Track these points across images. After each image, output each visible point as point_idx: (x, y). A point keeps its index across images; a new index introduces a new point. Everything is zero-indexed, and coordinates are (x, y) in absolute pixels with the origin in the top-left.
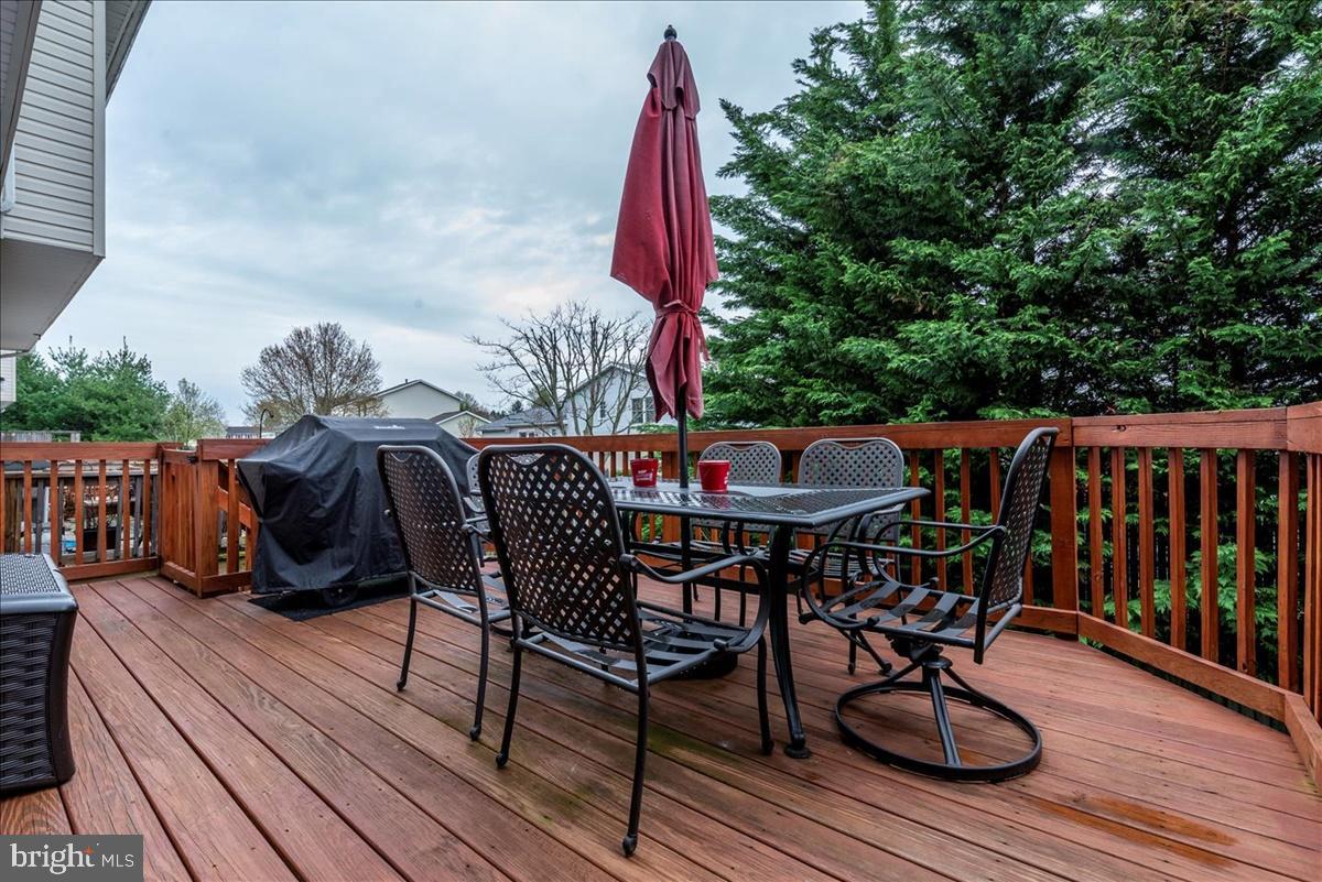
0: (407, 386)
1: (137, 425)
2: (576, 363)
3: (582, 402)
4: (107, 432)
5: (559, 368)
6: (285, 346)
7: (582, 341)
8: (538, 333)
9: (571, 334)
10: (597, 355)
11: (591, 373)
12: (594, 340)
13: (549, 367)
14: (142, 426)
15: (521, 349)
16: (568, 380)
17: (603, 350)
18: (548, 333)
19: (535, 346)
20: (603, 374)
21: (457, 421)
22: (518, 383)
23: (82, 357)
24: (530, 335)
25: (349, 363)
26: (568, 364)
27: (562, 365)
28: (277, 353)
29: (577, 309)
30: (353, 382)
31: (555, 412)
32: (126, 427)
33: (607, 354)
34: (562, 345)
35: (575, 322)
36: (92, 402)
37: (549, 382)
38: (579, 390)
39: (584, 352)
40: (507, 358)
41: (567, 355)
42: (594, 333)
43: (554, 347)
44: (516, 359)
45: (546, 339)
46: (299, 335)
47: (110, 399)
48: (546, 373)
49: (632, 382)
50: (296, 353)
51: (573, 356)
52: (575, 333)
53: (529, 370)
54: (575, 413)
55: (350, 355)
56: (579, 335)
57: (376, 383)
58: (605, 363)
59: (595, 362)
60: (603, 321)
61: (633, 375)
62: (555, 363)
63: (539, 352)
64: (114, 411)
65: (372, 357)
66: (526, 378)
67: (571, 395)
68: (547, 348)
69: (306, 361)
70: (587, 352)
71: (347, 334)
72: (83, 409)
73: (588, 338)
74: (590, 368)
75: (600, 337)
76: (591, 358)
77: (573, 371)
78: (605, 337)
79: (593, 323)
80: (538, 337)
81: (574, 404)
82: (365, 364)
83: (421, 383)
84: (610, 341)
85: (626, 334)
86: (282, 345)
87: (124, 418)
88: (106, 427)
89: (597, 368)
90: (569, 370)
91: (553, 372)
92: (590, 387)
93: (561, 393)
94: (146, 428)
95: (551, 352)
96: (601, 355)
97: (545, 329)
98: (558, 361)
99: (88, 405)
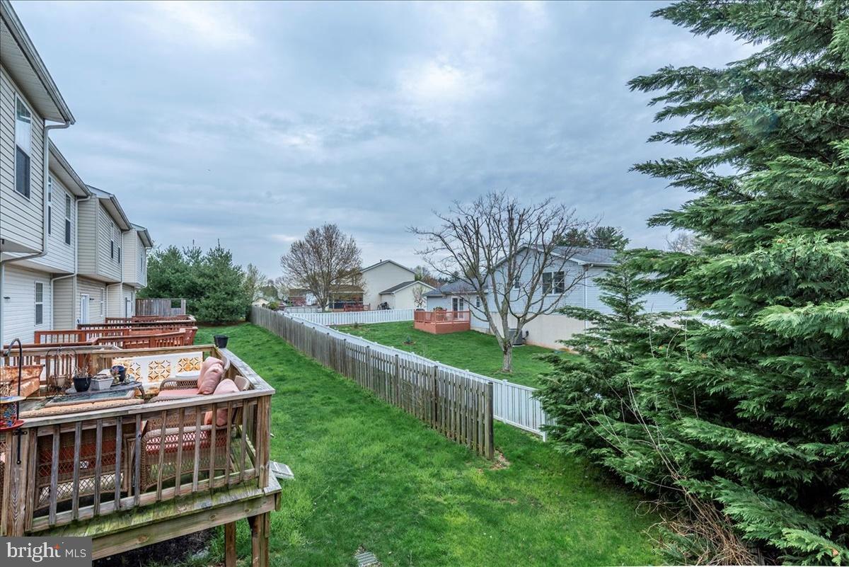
0: (381, 264)
1: (224, 293)
2: (495, 246)
3: (501, 278)
4: (208, 297)
5: (481, 250)
6: (304, 240)
7: (501, 226)
8: (464, 221)
9: (492, 221)
10: (514, 238)
11: (508, 253)
12: (511, 226)
13: (472, 248)
14: (226, 293)
15: (450, 237)
16: (489, 260)
17: (518, 233)
18: (472, 222)
19: (460, 232)
20: (518, 253)
21: (412, 288)
22: (447, 263)
23: (199, 253)
24: (457, 224)
25: (343, 250)
26: (489, 246)
27: (484, 248)
28: (301, 245)
29: (496, 199)
30: (345, 263)
31: (478, 286)
32: (218, 294)
33: (521, 237)
34: (484, 230)
35: (495, 210)
36: (201, 279)
37: (473, 261)
38: (498, 266)
39: (503, 236)
40: (439, 244)
41: (488, 240)
42: (511, 220)
43: (477, 233)
44: (446, 243)
45: (471, 227)
46: (313, 233)
47: (210, 277)
48: (470, 253)
49: (546, 260)
50: (311, 245)
51: (492, 240)
52: (495, 221)
53: (456, 252)
54: (495, 289)
55: (343, 245)
56: (498, 222)
57: (360, 262)
58: (519, 244)
59: (512, 245)
60: (520, 208)
61: (546, 254)
62: (478, 246)
63: (464, 238)
64: (212, 284)
65: (357, 246)
66: (454, 259)
67: (491, 271)
68: (471, 234)
69: (317, 251)
70: (504, 236)
71: (340, 231)
72: (197, 283)
73: (506, 224)
74: (507, 249)
75: (516, 222)
76: (508, 240)
77: (493, 252)
78: (520, 222)
79: (510, 211)
80: (463, 225)
81: (493, 280)
82: (352, 251)
83: (390, 262)
84: (524, 226)
85: (539, 219)
86: (303, 240)
87: (216, 288)
88: (208, 294)
89: (513, 249)
90: (489, 251)
91: (476, 253)
92: (507, 264)
93: (482, 270)
94: (229, 294)
95: (474, 236)
96: (517, 238)
97: (470, 218)
98: (480, 244)
99: (199, 281)
